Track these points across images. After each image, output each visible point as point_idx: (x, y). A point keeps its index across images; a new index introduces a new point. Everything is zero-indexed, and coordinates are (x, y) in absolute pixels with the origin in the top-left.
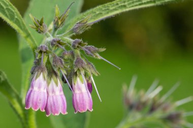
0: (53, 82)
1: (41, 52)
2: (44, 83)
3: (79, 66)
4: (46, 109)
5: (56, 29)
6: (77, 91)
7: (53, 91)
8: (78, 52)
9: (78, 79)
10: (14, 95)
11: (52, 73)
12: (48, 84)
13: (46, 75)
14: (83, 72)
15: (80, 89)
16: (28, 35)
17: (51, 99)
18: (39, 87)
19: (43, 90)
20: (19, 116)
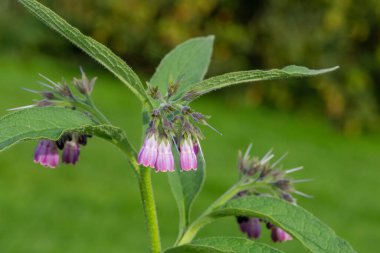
0: (163, 142)
1: (153, 116)
2: (155, 143)
3: (187, 130)
4: (155, 165)
5: (169, 96)
6: (183, 152)
7: (163, 151)
8: (187, 118)
9: (186, 141)
10: (132, 153)
11: (163, 134)
12: (159, 143)
13: (157, 136)
14: (190, 136)
15: (186, 150)
16: (147, 100)
17: (160, 158)
18: (151, 146)
19: (154, 149)
20: (136, 172)
